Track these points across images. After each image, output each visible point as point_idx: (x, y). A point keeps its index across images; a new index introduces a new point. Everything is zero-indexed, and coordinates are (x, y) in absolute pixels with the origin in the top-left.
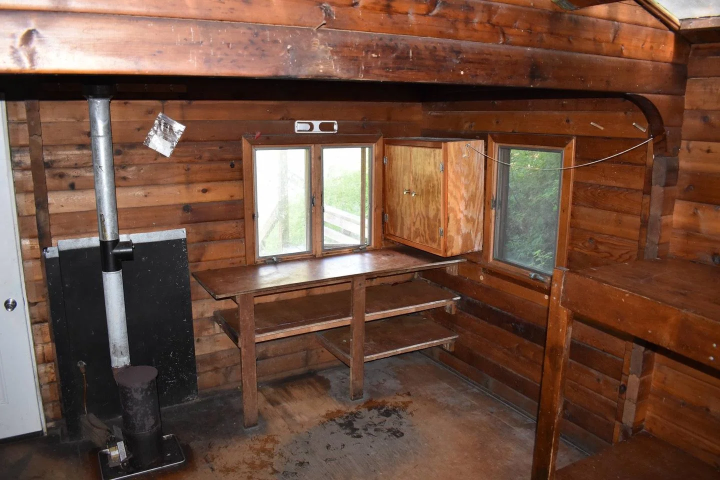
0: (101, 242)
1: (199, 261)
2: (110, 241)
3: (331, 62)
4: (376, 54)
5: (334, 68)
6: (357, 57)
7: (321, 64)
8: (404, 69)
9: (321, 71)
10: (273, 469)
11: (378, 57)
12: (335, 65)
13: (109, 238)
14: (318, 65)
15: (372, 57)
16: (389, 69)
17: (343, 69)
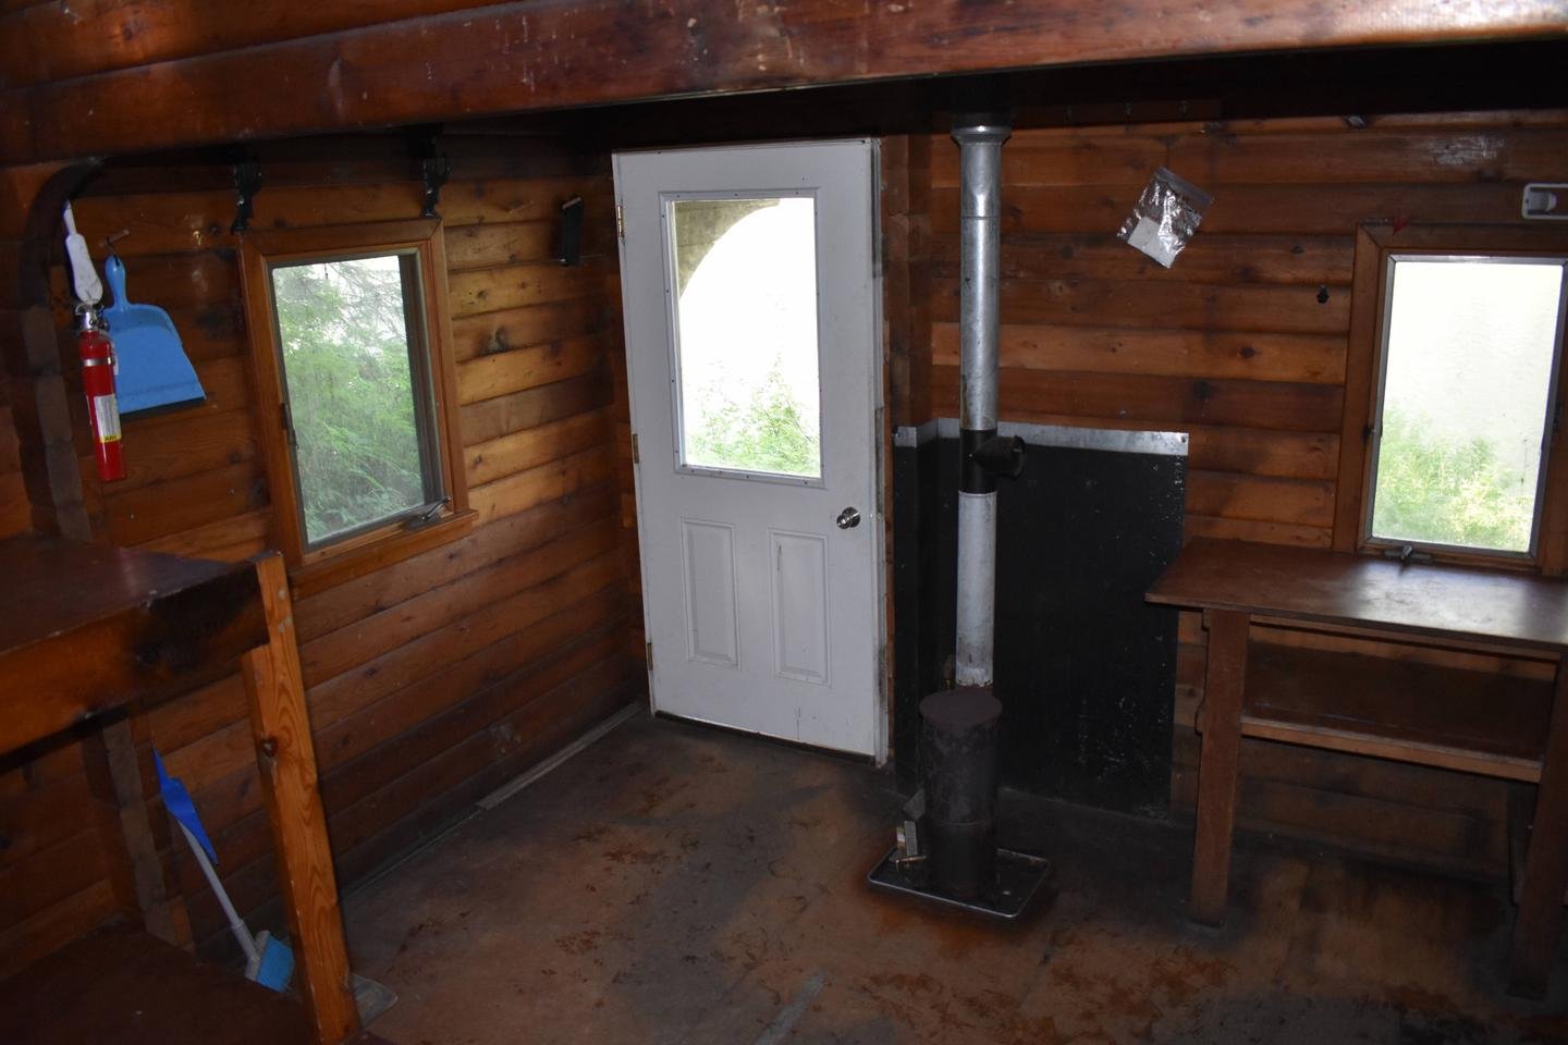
0: (962, 431)
1: (1216, 514)
2: (980, 432)
3: (784, 42)
4: (899, 4)
5: (790, 56)
6: (849, 19)
7: (762, 51)
8: (986, 32)
9: (762, 68)
10: (1148, 1031)
11: (906, 11)
12: (793, 48)
13: (979, 426)
14: (754, 54)
15: (889, 13)
16: (941, 39)
17: (813, 56)
